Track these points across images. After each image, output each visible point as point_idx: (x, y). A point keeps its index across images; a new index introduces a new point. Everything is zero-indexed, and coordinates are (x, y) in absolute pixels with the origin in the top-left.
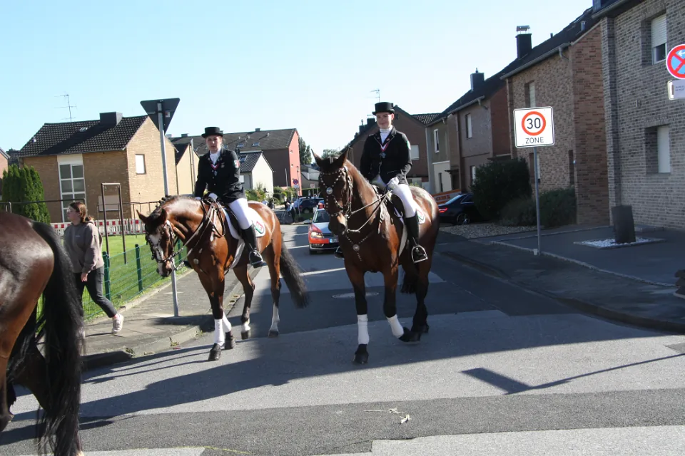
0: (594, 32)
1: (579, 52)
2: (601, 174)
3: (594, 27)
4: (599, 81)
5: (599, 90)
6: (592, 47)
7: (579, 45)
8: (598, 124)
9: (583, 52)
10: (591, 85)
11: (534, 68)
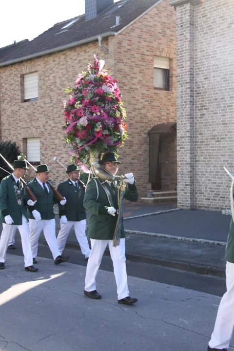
0: (131, 27)
1: (120, 43)
2: (132, 159)
3: (131, 23)
4: (133, 73)
5: (133, 82)
6: (129, 40)
7: (120, 36)
8: (131, 113)
9: (123, 44)
10: (128, 76)
11: (42, 59)
